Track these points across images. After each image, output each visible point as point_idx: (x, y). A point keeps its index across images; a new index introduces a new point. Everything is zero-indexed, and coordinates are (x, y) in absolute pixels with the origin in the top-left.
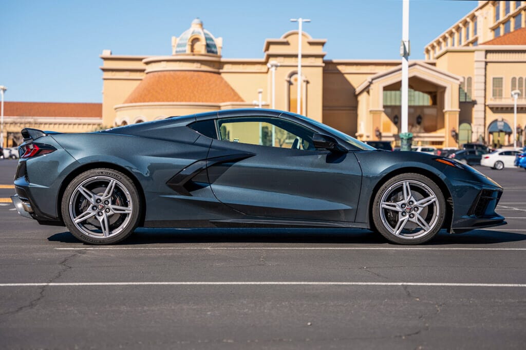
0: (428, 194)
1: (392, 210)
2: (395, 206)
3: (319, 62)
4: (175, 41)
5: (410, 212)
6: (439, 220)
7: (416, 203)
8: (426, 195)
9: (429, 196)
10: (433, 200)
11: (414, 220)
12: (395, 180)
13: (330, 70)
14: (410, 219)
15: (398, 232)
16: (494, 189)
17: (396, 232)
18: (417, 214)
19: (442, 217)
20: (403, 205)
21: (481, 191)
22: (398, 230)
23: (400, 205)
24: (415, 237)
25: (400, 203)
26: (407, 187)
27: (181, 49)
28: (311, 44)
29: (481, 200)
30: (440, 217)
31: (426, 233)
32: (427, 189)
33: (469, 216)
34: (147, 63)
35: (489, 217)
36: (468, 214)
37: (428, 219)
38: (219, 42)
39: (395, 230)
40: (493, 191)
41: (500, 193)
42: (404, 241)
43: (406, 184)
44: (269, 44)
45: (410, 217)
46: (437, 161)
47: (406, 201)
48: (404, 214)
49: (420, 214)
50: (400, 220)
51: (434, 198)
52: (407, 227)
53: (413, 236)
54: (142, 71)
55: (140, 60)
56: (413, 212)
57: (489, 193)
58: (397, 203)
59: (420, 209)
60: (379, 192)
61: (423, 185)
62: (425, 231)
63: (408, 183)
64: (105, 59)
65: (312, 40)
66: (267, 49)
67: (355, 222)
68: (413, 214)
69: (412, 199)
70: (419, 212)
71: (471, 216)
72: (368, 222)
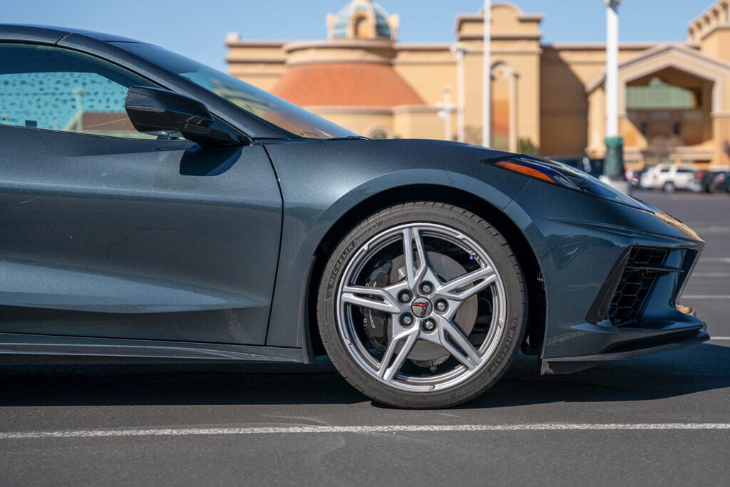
0: (474, 261)
1: (373, 310)
2: (380, 299)
3: (534, 47)
4: (331, 20)
5: (423, 315)
6: (505, 336)
7: (439, 289)
8: (470, 264)
9: (478, 267)
10: (488, 280)
11: (435, 336)
12: (379, 224)
13: (550, 58)
14: (424, 335)
15: (389, 371)
16: (673, 245)
17: (385, 373)
18: (443, 319)
19: (514, 328)
20: (402, 296)
21: (627, 250)
22: (390, 365)
23: (395, 296)
24: (438, 387)
25: (395, 289)
26: (414, 242)
27: (340, 31)
28: (523, 21)
29: (631, 277)
30: (509, 327)
31: (468, 374)
32: (471, 249)
33: (594, 323)
34: (290, 51)
35: (657, 323)
36: (592, 318)
37: (478, 335)
38: (393, 21)
39: (381, 366)
40: (669, 250)
41: (690, 256)
42: (408, 399)
43: (411, 234)
44: (463, 22)
45: (423, 327)
46: (502, 168)
47: (411, 283)
48: (406, 319)
49: (453, 320)
50: (397, 337)
51: (489, 274)
52: (415, 357)
53: (433, 384)
54: (282, 63)
55: (278, 47)
56: (433, 314)
57: (656, 257)
58: (386, 289)
59: (453, 306)
60: (335, 256)
61: (461, 236)
62: (467, 368)
63: (415, 231)
64: (232, 46)
65: (523, 14)
66: (460, 29)
67: (265, 345)
68: (431, 320)
69: (430, 277)
70: (448, 314)
71: (599, 323)
72: (304, 346)
